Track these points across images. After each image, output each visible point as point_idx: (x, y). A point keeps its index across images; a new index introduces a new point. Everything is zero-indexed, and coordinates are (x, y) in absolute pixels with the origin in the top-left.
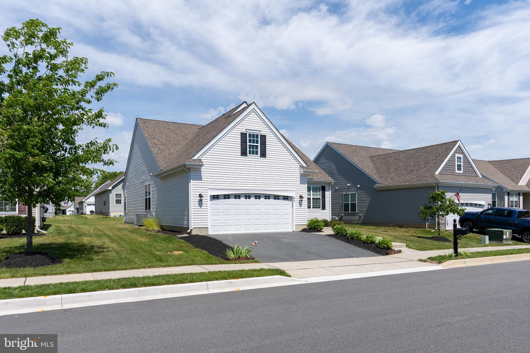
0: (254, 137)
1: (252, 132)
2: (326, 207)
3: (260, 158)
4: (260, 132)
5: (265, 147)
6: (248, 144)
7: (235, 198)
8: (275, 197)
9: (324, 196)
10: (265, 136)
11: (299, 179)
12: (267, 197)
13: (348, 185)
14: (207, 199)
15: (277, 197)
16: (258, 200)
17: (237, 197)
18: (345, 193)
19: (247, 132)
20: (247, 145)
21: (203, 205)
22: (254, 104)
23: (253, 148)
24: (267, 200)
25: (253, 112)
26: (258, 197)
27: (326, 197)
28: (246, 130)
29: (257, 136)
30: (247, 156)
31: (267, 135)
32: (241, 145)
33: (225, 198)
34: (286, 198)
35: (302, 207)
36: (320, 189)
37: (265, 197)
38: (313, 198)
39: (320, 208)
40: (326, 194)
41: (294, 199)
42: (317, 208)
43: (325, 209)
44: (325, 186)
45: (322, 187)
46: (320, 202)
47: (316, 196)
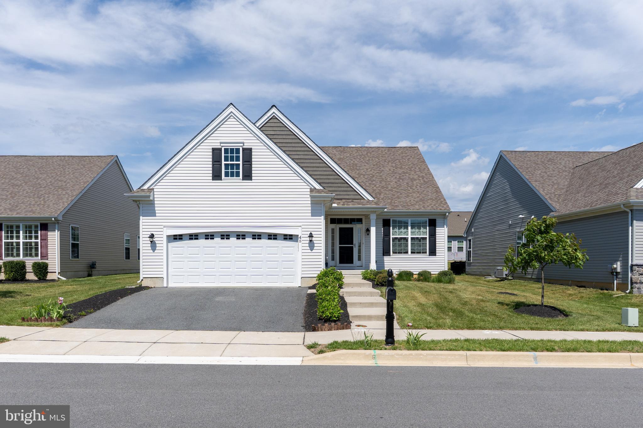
0: (232, 152)
1: (230, 146)
2: (437, 252)
3: (242, 181)
4: (242, 145)
5: (251, 165)
6: (223, 162)
7: (206, 239)
8: (269, 236)
9: (433, 235)
10: (250, 150)
11: (310, 208)
12: (257, 236)
13: (521, 216)
14: (161, 241)
15: (273, 237)
16: (241, 241)
17: (210, 237)
18: (518, 230)
19: (222, 146)
20: (221, 165)
21: (157, 248)
22: (232, 106)
23: (232, 168)
24: (257, 241)
25: (232, 117)
26: (241, 236)
27: (437, 236)
28: (221, 143)
29: (238, 151)
30: (221, 180)
31: (253, 147)
32: (213, 165)
33: (191, 239)
34: (288, 237)
35: (314, 251)
36: (427, 224)
37: (253, 236)
38: (412, 239)
39: (426, 253)
40: (437, 231)
41: (299, 239)
42: (420, 253)
43: (435, 255)
44: (435, 220)
45: (430, 220)
46: (426, 243)
47: (419, 235)
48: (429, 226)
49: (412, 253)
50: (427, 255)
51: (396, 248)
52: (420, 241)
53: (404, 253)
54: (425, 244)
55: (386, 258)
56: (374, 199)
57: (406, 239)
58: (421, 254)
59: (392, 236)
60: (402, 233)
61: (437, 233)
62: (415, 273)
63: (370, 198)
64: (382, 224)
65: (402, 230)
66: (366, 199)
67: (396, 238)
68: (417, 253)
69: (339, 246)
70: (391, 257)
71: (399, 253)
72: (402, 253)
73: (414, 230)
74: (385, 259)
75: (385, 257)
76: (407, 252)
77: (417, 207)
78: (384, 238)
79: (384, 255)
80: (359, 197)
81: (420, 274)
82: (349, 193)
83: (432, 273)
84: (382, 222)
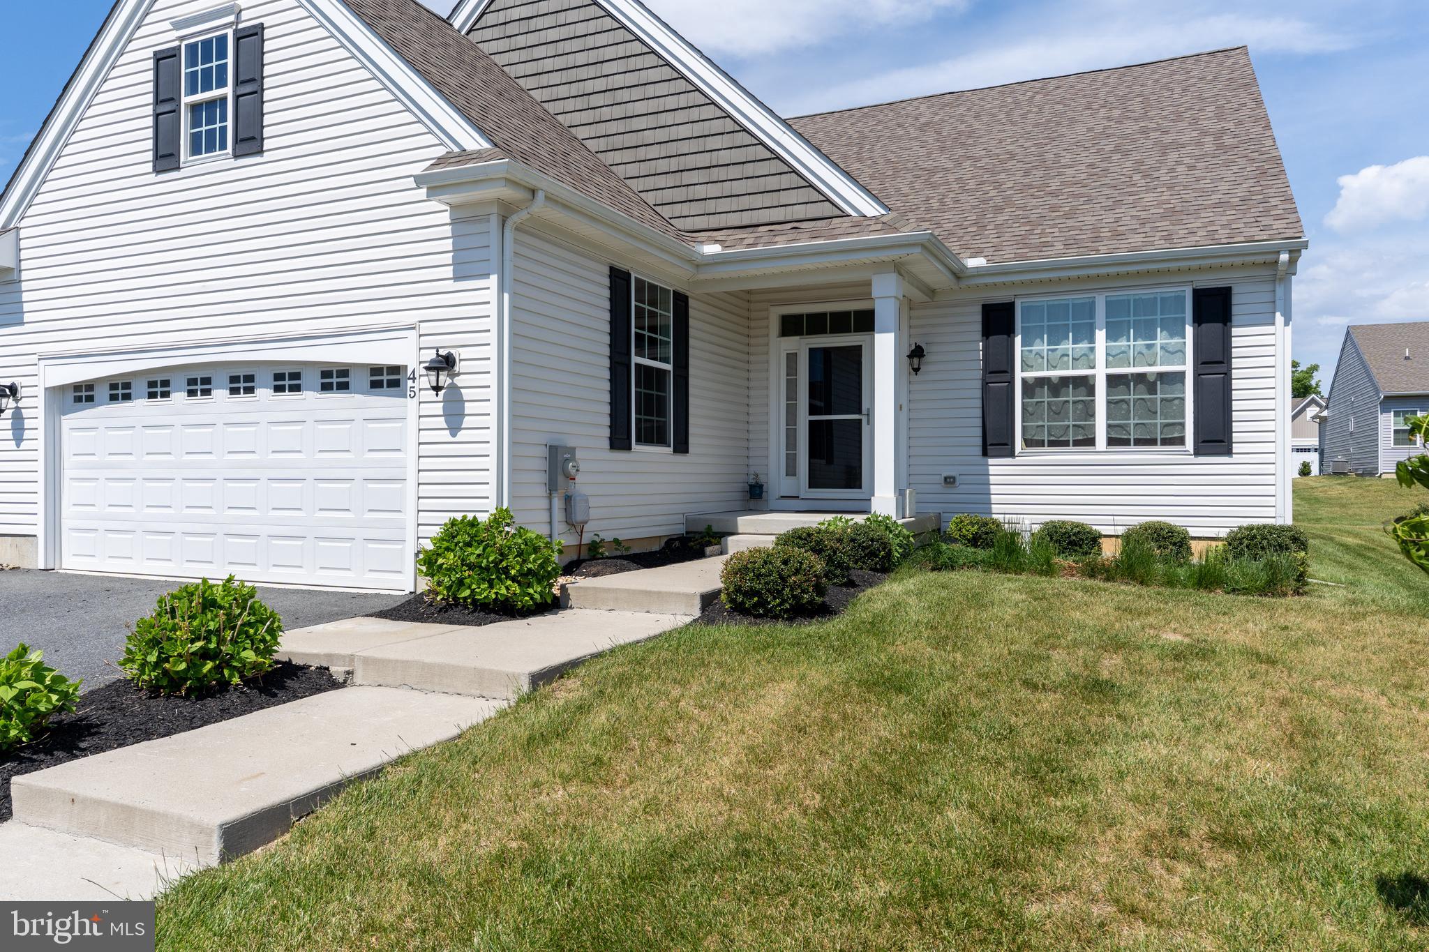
0: (206, 55)
1: (200, 33)
2: (1236, 437)
3: (232, 163)
4: (234, 18)
5: (260, 91)
6: (185, 100)
7: (150, 395)
8: (324, 374)
9: (1214, 360)
10: (259, 34)
14: (35, 409)
15: (335, 378)
16: (242, 400)
17: (159, 388)
19: (179, 39)
20: (178, 111)
23: (209, 118)
24: (287, 396)
27: (1236, 364)
28: (176, 27)
29: (221, 45)
30: (179, 167)
31: (267, 22)
32: (156, 116)
33: (113, 397)
34: (385, 378)
35: (462, 435)
36: (1184, 312)
37: (275, 380)
38: (1113, 380)
39: (1181, 441)
40: (1235, 342)
41: (410, 383)
42: (1152, 442)
43: (1229, 452)
44: (1231, 287)
45: (1199, 295)
46: (1183, 399)
47: (1150, 365)
48: (1198, 320)
49: (1111, 442)
50: (1186, 453)
51: (1040, 423)
52: (1152, 389)
53: (1077, 443)
54: (1176, 402)
55: (997, 467)
56: (883, 212)
57: (1085, 384)
58: (1159, 448)
59: (1019, 375)
60: (1066, 358)
61: (1235, 352)
62: (1105, 530)
63: (870, 209)
64: (979, 327)
65: (1068, 346)
66: (854, 214)
67: (1041, 382)
68: (1138, 442)
69: (810, 422)
70: (1018, 460)
71: (1052, 444)
72: (1066, 444)
73: (1122, 343)
74: (992, 470)
75: (991, 461)
76: (1090, 442)
77: (1137, 239)
78: (985, 384)
79: (985, 453)
80: (827, 209)
81: (1131, 539)
82: (785, 198)
83: (1193, 532)
84: (979, 318)
